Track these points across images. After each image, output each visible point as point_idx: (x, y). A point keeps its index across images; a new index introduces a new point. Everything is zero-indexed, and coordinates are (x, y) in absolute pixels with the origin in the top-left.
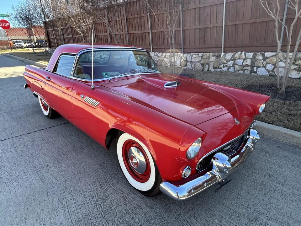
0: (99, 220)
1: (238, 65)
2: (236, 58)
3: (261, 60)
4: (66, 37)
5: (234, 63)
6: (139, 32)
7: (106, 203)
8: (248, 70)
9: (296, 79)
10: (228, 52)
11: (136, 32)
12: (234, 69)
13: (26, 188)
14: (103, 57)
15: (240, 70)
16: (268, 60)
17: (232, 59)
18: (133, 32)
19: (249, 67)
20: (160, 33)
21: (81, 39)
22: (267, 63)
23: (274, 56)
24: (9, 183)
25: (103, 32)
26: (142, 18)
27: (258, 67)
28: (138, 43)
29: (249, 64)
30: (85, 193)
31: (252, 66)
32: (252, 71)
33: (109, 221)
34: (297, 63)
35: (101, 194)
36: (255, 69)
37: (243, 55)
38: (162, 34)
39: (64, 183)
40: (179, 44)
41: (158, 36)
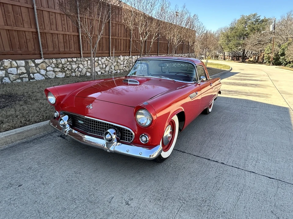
1: (13, 74)
2: (7, 66)
3: (34, 67)
5: (6, 72)
8: (26, 78)
9: (62, 78)
12: (9, 78)
15: (17, 79)
16: (40, 66)
17: (2, 68)
19: (26, 75)
22: (40, 69)
23: (42, 62)
27: (33, 73)
29: (25, 71)
31: (28, 73)
32: (30, 78)
34: (59, 66)
36: (31, 75)
37: (14, 62)
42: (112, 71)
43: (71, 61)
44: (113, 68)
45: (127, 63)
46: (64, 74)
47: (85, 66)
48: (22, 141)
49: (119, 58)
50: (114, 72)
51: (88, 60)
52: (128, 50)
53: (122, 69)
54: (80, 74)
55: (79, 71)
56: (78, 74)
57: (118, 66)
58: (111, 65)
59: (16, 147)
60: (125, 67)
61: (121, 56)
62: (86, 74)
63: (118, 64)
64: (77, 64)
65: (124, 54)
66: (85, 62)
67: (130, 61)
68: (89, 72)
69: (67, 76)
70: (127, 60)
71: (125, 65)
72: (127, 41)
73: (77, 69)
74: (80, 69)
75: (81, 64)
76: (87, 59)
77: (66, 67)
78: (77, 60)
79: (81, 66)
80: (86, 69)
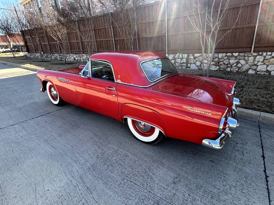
0: (102, 166)
1: (178, 63)
2: (176, 58)
3: (192, 59)
4: (43, 43)
5: (175, 61)
6: (104, 40)
7: (104, 156)
8: (184, 66)
9: (214, 71)
10: (171, 54)
11: (102, 40)
12: (175, 65)
13: (44, 154)
14: (76, 59)
15: (179, 66)
16: (197, 59)
17: (174, 58)
18: (100, 40)
19: (185, 64)
20: (121, 40)
21: (56, 45)
22: (196, 61)
23: (200, 56)
24: (29, 153)
25: (76, 40)
26: (107, 29)
27: (191, 64)
28: (104, 48)
29: (185, 62)
30: (88, 152)
31: (187, 63)
32: (187, 67)
33: (109, 166)
34: (215, 60)
35: (100, 151)
36: (189, 65)
37: (181, 55)
38: (123, 41)
39: (71, 148)
40: (136, 48)
41: (119, 43)
43: (231, 56)
46: (218, 67)
47: (249, 62)
51: (256, 56)
54: (237, 70)
55: (238, 67)
56: (234, 70)
62: (247, 71)
64: (237, 59)
66: (251, 57)
68: (253, 70)
69: (220, 69)
73: (236, 64)
74: (239, 65)
75: (244, 59)
76: (255, 54)
77: (223, 61)
78: (239, 55)
79: (242, 62)
80: (250, 65)
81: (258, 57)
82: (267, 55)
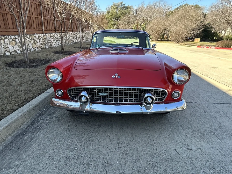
42: (31, 49)
44: (31, 46)
45: (43, 41)
47: (2, 45)
48: (13, 135)
49: (35, 36)
50: (33, 50)
52: (40, 28)
53: (39, 47)
57: (35, 44)
58: (28, 43)
59: (15, 144)
60: (42, 44)
61: (36, 34)
62: (5, 54)
63: (35, 42)
65: (38, 32)
66: (2, 40)
67: (45, 38)
68: (8, 51)
70: (42, 37)
71: (41, 43)
72: (39, 19)
76: (3, 38)
80: (4, 48)
81: (6, 40)
82: (9, 38)
